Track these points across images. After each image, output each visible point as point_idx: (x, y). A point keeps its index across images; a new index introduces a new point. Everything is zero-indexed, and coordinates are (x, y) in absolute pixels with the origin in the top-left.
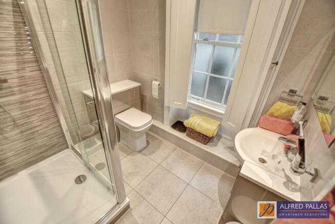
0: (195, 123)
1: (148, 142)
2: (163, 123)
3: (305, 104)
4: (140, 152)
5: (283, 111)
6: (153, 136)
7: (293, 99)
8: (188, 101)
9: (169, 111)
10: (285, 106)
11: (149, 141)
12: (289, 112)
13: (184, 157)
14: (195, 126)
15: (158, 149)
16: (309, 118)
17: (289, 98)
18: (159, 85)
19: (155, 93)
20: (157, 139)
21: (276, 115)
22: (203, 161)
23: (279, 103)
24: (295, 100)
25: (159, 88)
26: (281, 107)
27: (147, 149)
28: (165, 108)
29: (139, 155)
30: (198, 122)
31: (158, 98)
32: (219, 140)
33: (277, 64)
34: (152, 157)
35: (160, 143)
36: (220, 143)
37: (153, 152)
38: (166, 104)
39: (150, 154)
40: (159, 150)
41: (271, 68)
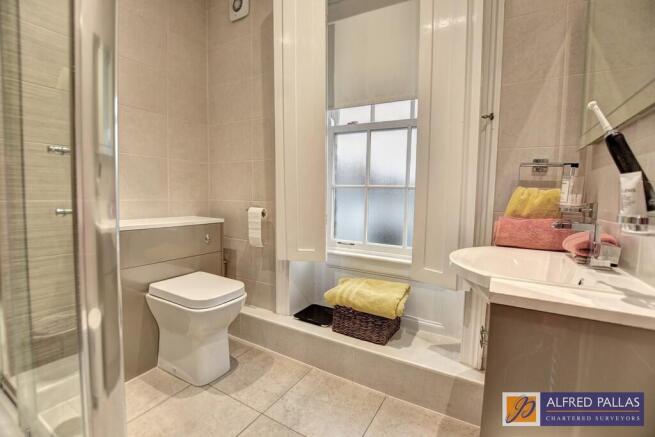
0: (351, 291)
1: (234, 363)
2: (275, 312)
3: (575, 165)
4: (208, 386)
5: (537, 201)
6: (250, 349)
7: (545, 179)
8: (328, 251)
9: (288, 274)
10: (536, 194)
11: (238, 359)
12: (549, 200)
13: (332, 388)
14: (351, 299)
15: (262, 375)
16: (596, 196)
17: (537, 178)
18: (263, 214)
19: (255, 234)
20: (260, 352)
21: (525, 212)
22: (383, 394)
23: (521, 189)
24: (550, 179)
25: (263, 223)
26: (529, 195)
27: (229, 377)
28: (278, 267)
29: (205, 393)
30: (356, 290)
31: (261, 246)
32: (414, 334)
33: (492, 117)
34: (243, 395)
35: (268, 361)
36: (416, 340)
37: (247, 384)
38: (280, 256)
39: (237, 389)
40: (263, 378)
41: (483, 129)
